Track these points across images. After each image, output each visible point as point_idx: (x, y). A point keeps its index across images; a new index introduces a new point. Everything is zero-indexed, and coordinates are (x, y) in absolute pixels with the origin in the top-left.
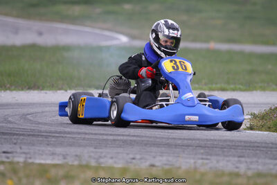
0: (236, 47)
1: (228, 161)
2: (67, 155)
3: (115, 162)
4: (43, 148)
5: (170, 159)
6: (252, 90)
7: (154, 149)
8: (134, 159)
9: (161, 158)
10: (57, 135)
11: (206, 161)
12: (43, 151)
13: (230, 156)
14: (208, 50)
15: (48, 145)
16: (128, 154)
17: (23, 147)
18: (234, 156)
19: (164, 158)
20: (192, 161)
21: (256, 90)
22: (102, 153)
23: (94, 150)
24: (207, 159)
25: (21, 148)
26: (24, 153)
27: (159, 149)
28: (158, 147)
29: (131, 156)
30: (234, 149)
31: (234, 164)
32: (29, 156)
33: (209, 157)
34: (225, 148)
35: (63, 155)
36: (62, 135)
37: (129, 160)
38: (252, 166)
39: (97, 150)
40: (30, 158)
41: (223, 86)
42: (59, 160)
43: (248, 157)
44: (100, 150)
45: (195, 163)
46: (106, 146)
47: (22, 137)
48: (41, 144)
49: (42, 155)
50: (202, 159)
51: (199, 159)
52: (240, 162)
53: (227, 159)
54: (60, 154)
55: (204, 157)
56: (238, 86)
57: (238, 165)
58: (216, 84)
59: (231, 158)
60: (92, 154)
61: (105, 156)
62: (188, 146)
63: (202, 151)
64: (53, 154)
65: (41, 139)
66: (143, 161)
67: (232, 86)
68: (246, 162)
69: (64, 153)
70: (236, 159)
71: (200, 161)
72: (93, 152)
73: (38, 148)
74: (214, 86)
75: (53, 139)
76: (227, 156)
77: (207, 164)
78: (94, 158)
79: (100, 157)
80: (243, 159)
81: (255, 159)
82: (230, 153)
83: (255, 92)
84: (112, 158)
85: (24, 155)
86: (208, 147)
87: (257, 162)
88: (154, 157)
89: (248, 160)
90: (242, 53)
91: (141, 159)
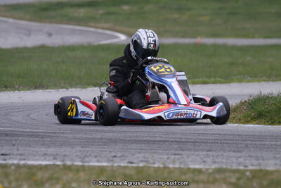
0: (220, 41)
1: (196, 156)
2: (57, 155)
3: (98, 161)
4: (38, 149)
5: (147, 155)
6: (230, 83)
7: (134, 146)
8: (115, 156)
9: (139, 155)
10: (52, 135)
11: (178, 157)
12: (37, 152)
13: (200, 150)
14: (196, 45)
15: (42, 145)
16: (110, 152)
17: (20, 148)
18: (203, 150)
19: (142, 155)
20: (166, 157)
21: (234, 82)
22: (88, 151)
23: (82, 149)
24: (179, 154)
25: (18, 150)
26: (20, 155)
27: (139, 145)
28: (138, 143)
29: (113, 154)
30: (205, 143)
31: (202, 159)
32: (23, 157)
33: (181, 152)
34: (197, 142)
35: (54, 156)
36: (56, 135)
37: (111, 159)
38: (217, 160)
39: (84, 149)
40: (24, 160)
41: (205, 79)
42: (49, 160)
43: (216, 151)
44: (87, 149)
45: (168, 158)
46: (93, 145)
47: (20, 138)
48: (36, 144)
49: (35, 156)
50: (175, 154)
51: (172, 154)
52: (207, 156)
53: (197, 153)
54: (51, 154)
55: (177, 152)
56: (217, 79)
57: (206, 159)
58: (199, 78)
59: (200, 153)
60: (79, 154)
61: (90, 155)
62: (165, 141)
63: (176, 146)
64: (45, 154)
65: (37, 139)
66: (123, 158)
67: (213, 80)
68: (213, 156)
69: (55, 153)
70: (205, 153)
71: (173, 156)
72: (80, 151)
73: (33, 149)
74: (197, 80)
75: (48, 139)
76: (197, 151)
77: (178, 159)
78: (80, 158)
79: (86, 156)
80: (210, 153)
81: (221, 153)
82: (201, 147)
83: (232, 84)
84: (96, 156)
85: (19, 157)
86: (182, 142)
87: (223, 155)
88: (133, 155)
89: (215, 154)
90: (225, 46)
91: (122, 156)
